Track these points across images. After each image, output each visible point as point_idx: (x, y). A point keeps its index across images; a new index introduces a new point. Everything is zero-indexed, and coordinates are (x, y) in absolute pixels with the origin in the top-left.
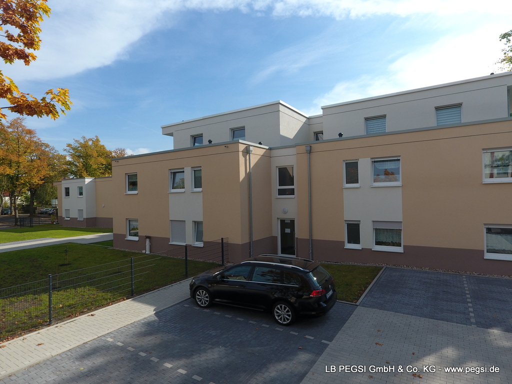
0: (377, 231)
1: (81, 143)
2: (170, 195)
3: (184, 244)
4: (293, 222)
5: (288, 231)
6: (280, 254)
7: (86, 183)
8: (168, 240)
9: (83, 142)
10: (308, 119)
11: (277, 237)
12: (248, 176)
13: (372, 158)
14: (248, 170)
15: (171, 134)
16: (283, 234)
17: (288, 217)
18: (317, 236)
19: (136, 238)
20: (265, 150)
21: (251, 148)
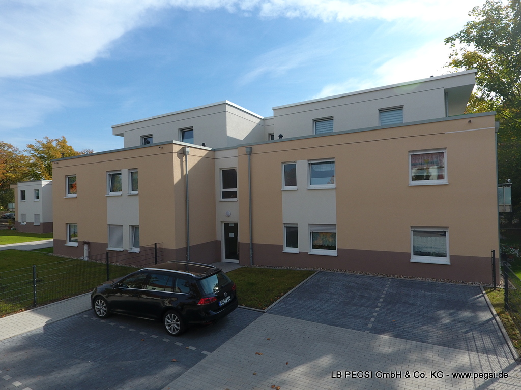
0: (314, 235)
2: (108, 198)
3: (121, 250)
4: (236, 225)
5: (232, 235)
6: (224, 259)
7: (43, 186)
8: (106, 245)
9: (46, 143)
10: (263, 120)
11: (220, 242)
12: (185, 178)
13: (309, 160)
14: (185, 173)
15: (121, 135)
16: (227, 239)
17: (231, 220)
18: (257, 241)
19: (76, 244)
20: (208, 151)
21: (188, 149)
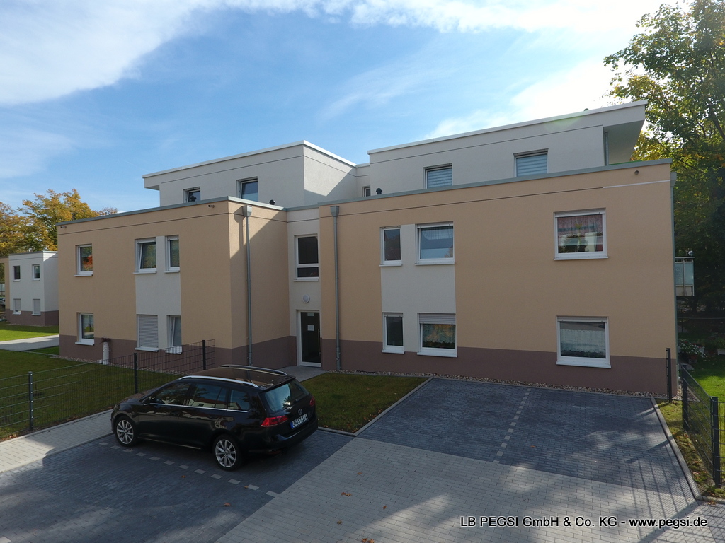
0: (426, 328)
1: (46, 200)
2: (137, 278)
3: (155, 349)
4: (317, 315)
5: (311, 328)
6: (300, 362)
7: (45, 259)
8: (134, 343)
9: (49, 198)
10: (356, 168)
11: (295, 338)
12: (245, 250)
13: (418, 225)
14: (245, 242)
15: (156, 188)
16: (305, 333)
17: (311, 308)
18: (346, 336)
19: (91, 342)
20: (277, 212)
21: (249, 209)
